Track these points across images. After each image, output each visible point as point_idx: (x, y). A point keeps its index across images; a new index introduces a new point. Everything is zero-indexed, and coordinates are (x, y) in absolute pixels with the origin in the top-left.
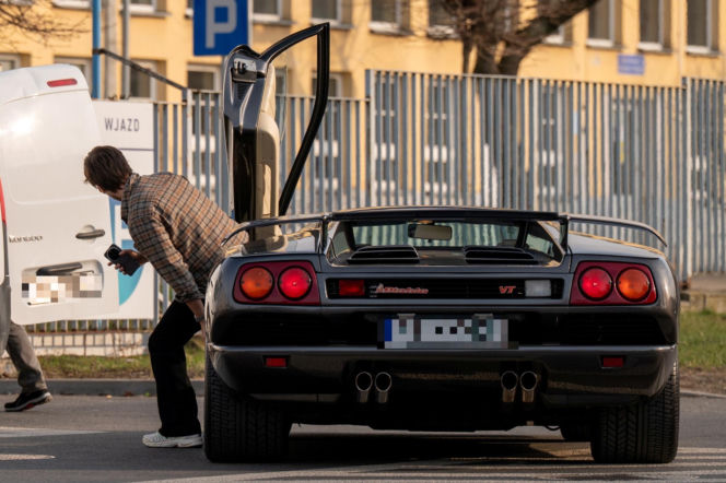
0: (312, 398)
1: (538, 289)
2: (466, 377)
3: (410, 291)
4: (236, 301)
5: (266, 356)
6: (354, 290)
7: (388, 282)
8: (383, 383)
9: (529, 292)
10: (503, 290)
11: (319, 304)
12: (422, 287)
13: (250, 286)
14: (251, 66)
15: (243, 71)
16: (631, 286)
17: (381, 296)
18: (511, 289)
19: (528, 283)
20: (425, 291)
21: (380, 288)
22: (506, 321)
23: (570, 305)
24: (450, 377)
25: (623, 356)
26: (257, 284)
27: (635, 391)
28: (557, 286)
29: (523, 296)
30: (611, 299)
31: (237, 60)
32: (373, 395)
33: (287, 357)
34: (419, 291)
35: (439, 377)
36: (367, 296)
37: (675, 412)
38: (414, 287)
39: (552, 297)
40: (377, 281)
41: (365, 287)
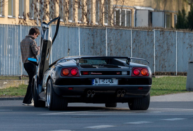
0: (75, 96)
1: (124, 73)
2: (105, 92)
3: (98, 73)
4: (61, 76)
5: (68, 87)
6: (86, 73)
7: (93, 72)
8: (93, 93)
9: (122, 74)
10: (117, 73)
11: (79, 76)
12: (101, 73)
13: (64, 73)
14: (46, 26)
15: (44, 27)
16: (143, 73)
17: (92, 75)
18: (119, 73)
19: (122, 72)
20: (101, 74)
21: (92, 73)
22: (118, 80)
23: (131, 76)
24: (102, 92)
25: (142, 87)
26: (66, 72)
27: (143, 95)
28: (128, 73)
29: (121, 75)
30: (140, 75)
31: (43, 25)
32: (90, 95)
33: (73, 88)
34: (100, 73)
35: (99, 92)
36: (89, 75)
37: (149, 99)
38: (99, 73)
39: (127, 75)
40: (91, 72)
41: (88, 73)
